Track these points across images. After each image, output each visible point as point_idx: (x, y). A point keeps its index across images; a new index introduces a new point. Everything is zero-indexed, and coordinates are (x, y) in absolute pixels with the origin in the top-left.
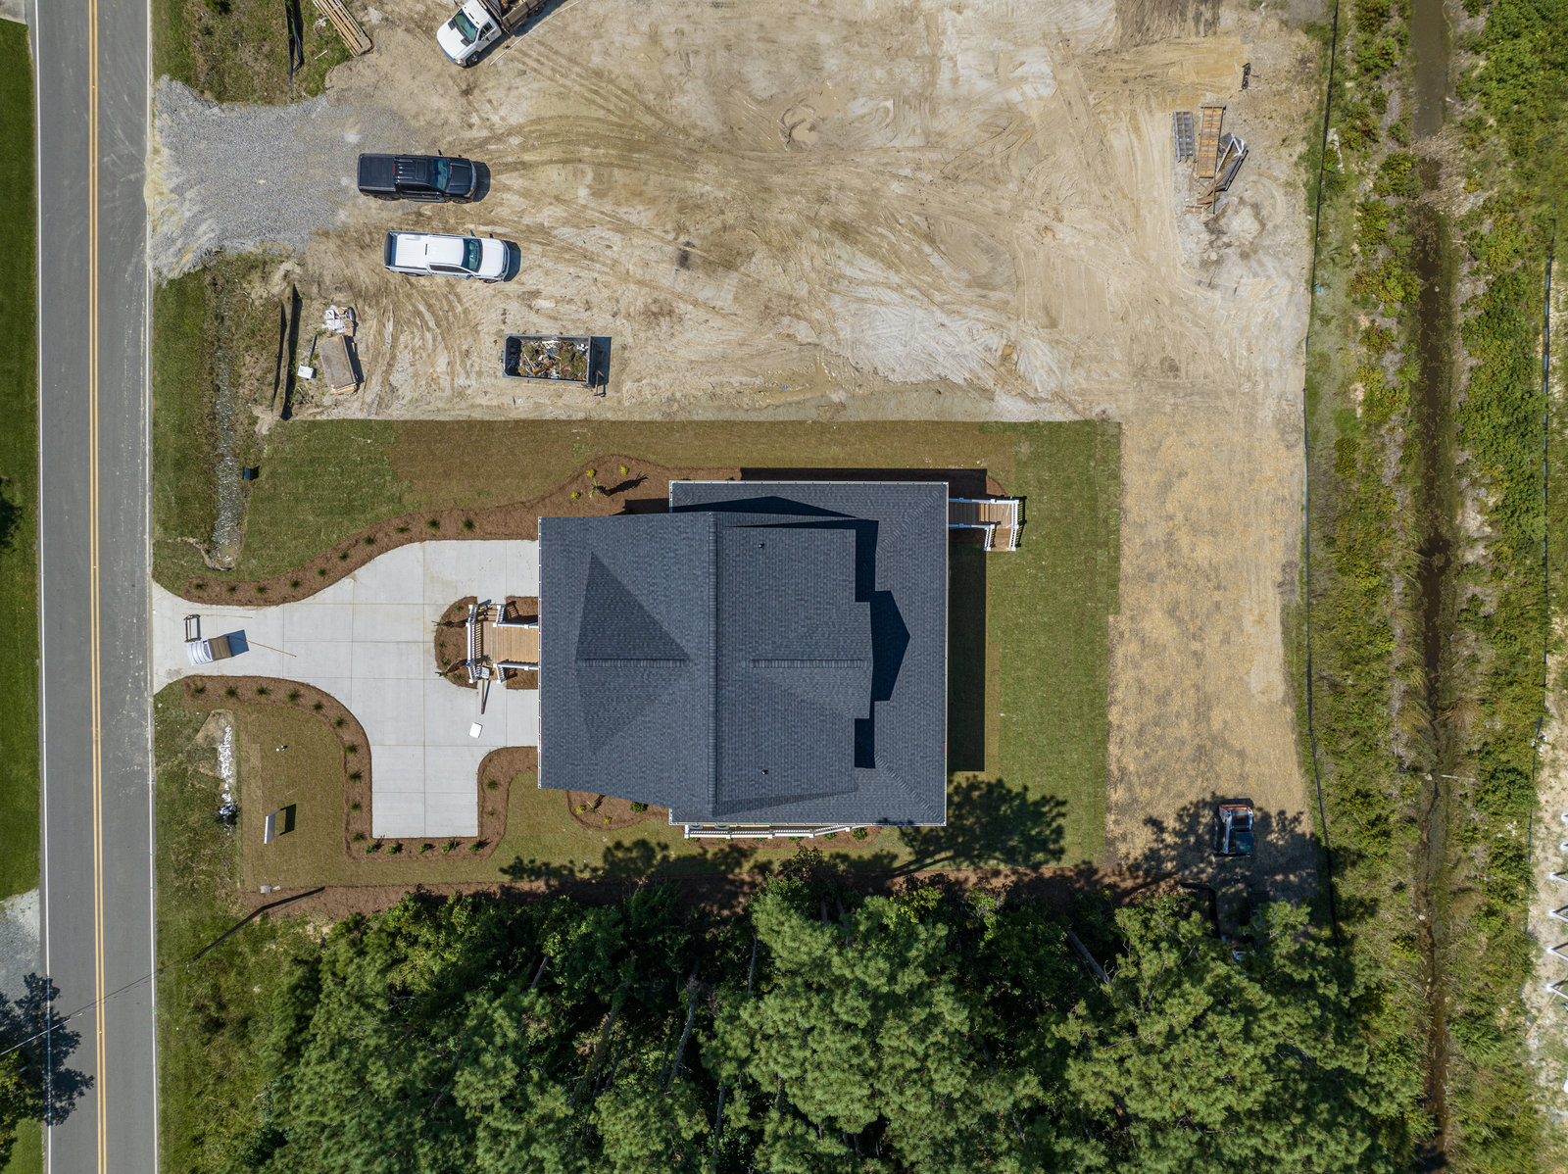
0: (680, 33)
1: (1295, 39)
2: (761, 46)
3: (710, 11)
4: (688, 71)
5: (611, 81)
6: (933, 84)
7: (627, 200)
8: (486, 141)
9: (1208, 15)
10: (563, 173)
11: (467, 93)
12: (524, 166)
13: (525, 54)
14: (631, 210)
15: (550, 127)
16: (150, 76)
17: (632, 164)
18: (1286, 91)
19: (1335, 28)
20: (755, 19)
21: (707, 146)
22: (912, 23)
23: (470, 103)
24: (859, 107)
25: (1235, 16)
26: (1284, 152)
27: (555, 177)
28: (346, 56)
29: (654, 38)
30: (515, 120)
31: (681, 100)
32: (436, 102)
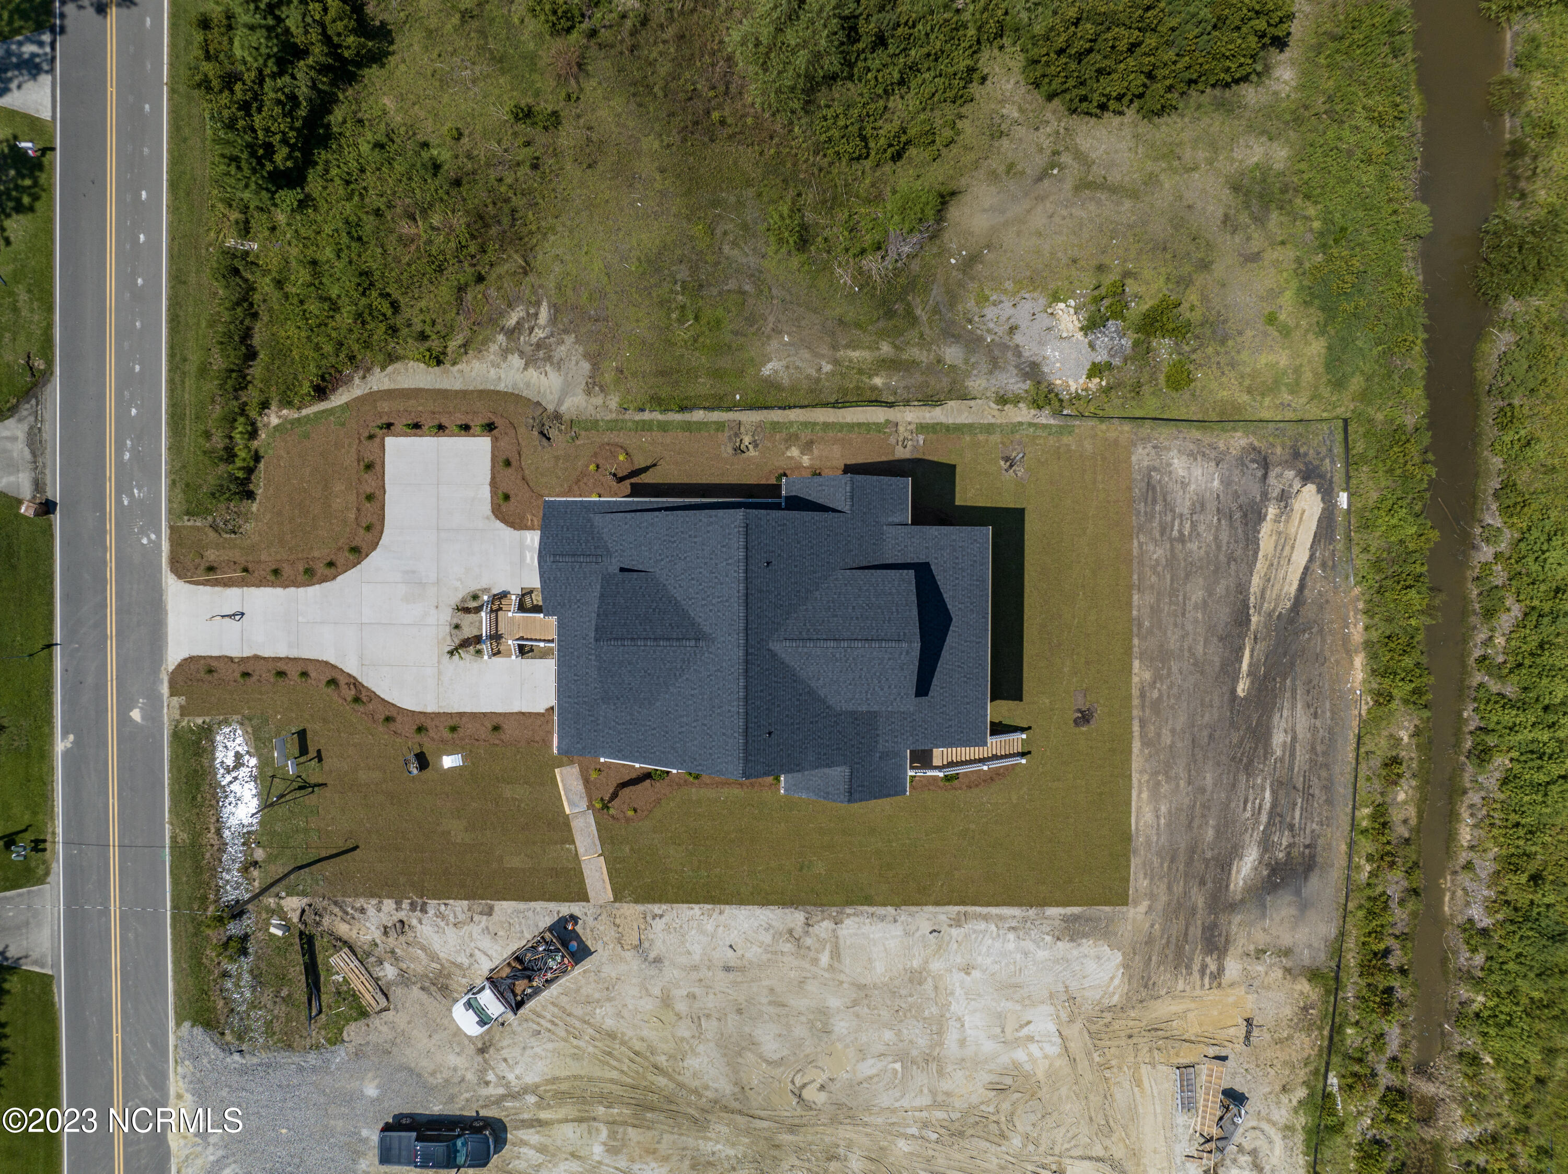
0: (692, 997)
1: (1298, 987)
2: (772, 1010)
3: (721, 974)
4: (699, 1035)
5: (623, 1043)
6: (941, 1044)
7: (641, 1157)
8: (503, 1098)
9: (1213, 967)
10: (578, 1131)
11: (482, 1051)
12: (541, 1123)
13: (539, 1016)
14: (645, 1166)
15: (564, 1087)
16: (171, 1024)
17: (646, 1123)
18: (1287, 1039)
19: (1337, 979)
20: (766, 983)
21: (719, 1106)
22: (920, 984)
23: (485, 1061)
24: (868, 1068)
25: (1240, 967)
26: (1284, 1099)
27: (571, 1135)
28: (363, 1014)
29: (666, 1001)
30: (531, 1079)
31: (693, 1063)
32: (453, 1060)
